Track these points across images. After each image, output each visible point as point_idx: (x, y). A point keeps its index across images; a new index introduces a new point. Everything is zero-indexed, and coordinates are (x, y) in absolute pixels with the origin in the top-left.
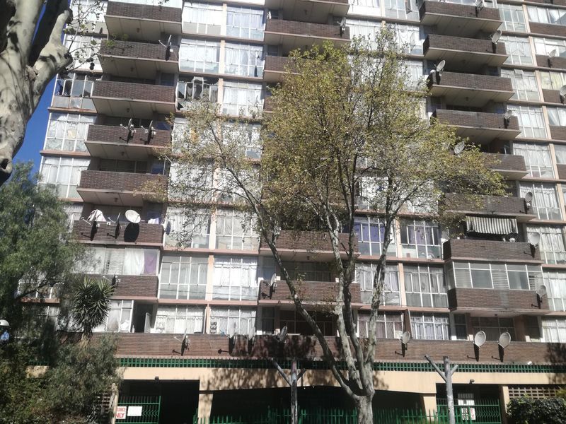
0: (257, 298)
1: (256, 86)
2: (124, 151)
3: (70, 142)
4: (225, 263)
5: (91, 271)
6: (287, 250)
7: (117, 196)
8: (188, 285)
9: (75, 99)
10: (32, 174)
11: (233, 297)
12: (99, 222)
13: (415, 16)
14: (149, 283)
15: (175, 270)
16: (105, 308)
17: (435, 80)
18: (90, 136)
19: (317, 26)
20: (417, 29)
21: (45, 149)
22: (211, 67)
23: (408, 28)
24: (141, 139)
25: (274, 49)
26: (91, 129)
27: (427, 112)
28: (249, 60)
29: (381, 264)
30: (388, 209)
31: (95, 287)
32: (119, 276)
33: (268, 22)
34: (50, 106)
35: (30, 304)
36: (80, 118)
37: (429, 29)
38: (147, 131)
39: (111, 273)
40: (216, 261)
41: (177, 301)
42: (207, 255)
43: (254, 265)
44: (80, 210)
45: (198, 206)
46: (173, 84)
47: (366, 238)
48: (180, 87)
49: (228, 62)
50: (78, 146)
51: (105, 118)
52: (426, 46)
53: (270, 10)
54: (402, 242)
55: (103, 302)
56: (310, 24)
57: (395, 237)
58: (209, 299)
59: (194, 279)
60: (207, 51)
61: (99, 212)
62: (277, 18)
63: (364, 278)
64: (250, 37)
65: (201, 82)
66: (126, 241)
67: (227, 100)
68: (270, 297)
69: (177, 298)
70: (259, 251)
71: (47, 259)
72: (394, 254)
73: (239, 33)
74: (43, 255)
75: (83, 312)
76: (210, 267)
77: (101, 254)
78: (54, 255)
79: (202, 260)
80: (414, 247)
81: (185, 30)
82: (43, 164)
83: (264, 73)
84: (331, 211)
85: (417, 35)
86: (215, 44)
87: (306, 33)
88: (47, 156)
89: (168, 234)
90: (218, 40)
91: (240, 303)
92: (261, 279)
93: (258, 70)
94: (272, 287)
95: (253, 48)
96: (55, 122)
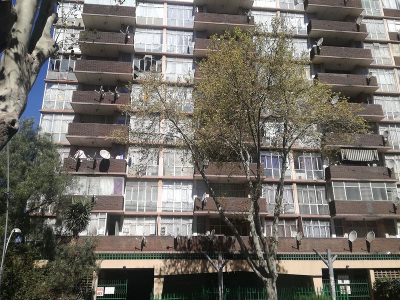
0: (193, 210)
1: (189, 60)
2: (98, 108)
3: (60, 104)
4: (170, 185)
5: (77, 193)
6: (213, 176)
7: (93, 140)
8: (144, 202)
9: (63, 73)
10: (34, 126)
11: (176, 209)
12: (82, 159)
13: (300, 7)
14: (117, 200)
15: (135, 191)
16: (87, 219)
17: (316, 52)
18: (74, 99)
19: (231, 16)
20: (302, 16)
21: (43, 109)
22: (157, 48)
23: (296, 15)
24: (109, 100)
25: (200, 33)
26: (75, 94)
27: (311, 75)
28: (184, 42)
29: (280, 185)
30: (284, 145)
31: (80, 204)
32: (97, 196)
33: (196, 15)
34: (45, 78)
35: (35, 217)
36: (67, 86)
37: (311, 16)
38: (113, 94)
39: (91, 194)
40: (164, 184)
41: (137, 213)
42: (157, 180)
43: (190, 186)
44: (68, 150)
45: (150, 146)
46: (130, 61)
47: (269, 166)
48: (136, 62)
49: (168, 44)
50: (65, 106)
51: (84, 86)
52: (309, 28)
53: (197, 6)
54: (295, 168)
55: (85, 215)
56: (226, 15)
57: (290, 165)
58: (159, 211)
59: (148, 197)
60: (154, 37)
61: (81, 152)
62: (203, 12)
63: (268, 195)
64: (183, 26)
65: (150, 59)
66: (100, 172)
67: (169, 71)
68: (202, 209)
69: (137, 211)
70: (194, 177)
71: (46, 185)
72: (290, 177)
73: (176, 23)
74: (43, 182)
75: (72, 221)
76: (160, 189)
77: (83, 181)
78: (51, 182)
79: (153, 184)
80: (304, 172)
81: (138, 22)
82: (42, 119)
83: (194, 51)
84: (244, 148)
85: (302, 20)
86: (159, 32)
87: (223, 22)
88: (45, 113)
89: (130, 166)
90: (161, 28)
91: (181, 213)
92: (195, 196)
93: (190, 49)
94: (203, 202)
95: (186, 34)
96: (49, 89)
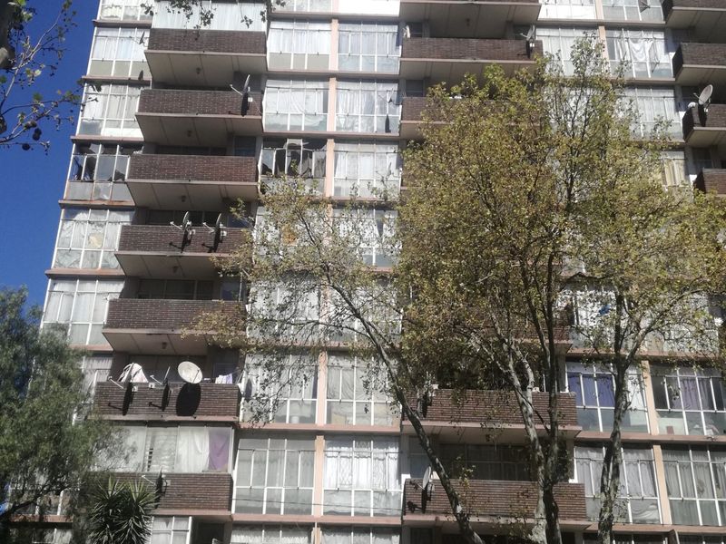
0: (400, 513)
1: (389, 147)
2: (177, 264)
3: (93, 255)
4: (343, 449)
5: (122, 467)
6: (447, 424)
7: (165, 339)
8: (282, 490)
9: (101, 186)
10: (27, 309)
11: (358, 510)
12: (136, 384)
13: (655, 14)
14: (215, 485)
15: (260, 462)
16: (141, 530)
17: (696, 119)
18: (124, 243)
19: (487, 44)
20: (660, 36)
21: (55, 268)
22: (315, 122)
23: (643, 34)
24: (203, 245)
25: (413, 85)
26: (126, 233)
27: (687, 174)
28: (376, 107)
30: (617, 347)
31: (125, 495)
32: (169, 476)
33: (405, 44)
34: (62, 199)
36: (109, 215)
37: (680, 34)
38: (212, 230)
39: (156, 469)
40: (329, 445)
41: (264, 516)
42: (312, 435)
43: (393, 451)
44: (107, 364)
46: (253, 153)
47: (591, 400)
48: (266, 157)
49: (341, 112)
50: (105, 260)
51: (148, 213)
52: (678, 63)
53: (408, 23)
54: (657, 407)
55: (137, 521)
56: (474, 41)
57: (640, 396)
58: (317, 513)
59: (291, 477)
60: (307, 97)
61: (136, 367)
62: (421, 36)
64: (376, 69)
65: (299, 147)
66: (179, 414)
67: (341, 174)
68: (424, 510)
69: (264, 512)
70: (402, 426)
71: (46, 447)
72: (643, 428)
73: (358, 65)
74: (39, 440)
75: (106, 537)
76: (318, 457)
77: (137, 439)
78: (57, 441)
79: (303, 444)
80: (679, 415)
81: (272, 66)
82: (51, 291)
83: (400, 126)
84: (519, 353)
85: (661, 46)
86: (321, 85)
87: (467, 56)
88: (58, 278)
89: (248, 400)
90: (324, 77)
91: (372, 520)
92: (406, 477)
93: (391, 121)
94: (425, 492)
95: (382, 87)
96: (70, 223)
